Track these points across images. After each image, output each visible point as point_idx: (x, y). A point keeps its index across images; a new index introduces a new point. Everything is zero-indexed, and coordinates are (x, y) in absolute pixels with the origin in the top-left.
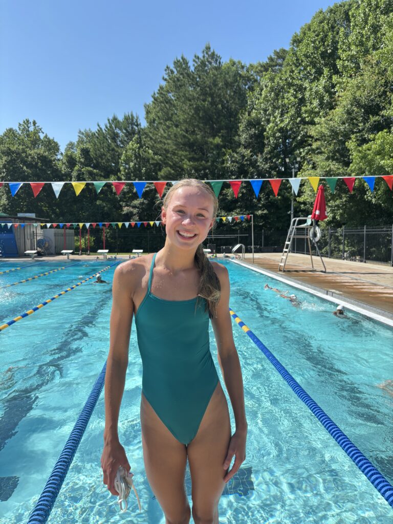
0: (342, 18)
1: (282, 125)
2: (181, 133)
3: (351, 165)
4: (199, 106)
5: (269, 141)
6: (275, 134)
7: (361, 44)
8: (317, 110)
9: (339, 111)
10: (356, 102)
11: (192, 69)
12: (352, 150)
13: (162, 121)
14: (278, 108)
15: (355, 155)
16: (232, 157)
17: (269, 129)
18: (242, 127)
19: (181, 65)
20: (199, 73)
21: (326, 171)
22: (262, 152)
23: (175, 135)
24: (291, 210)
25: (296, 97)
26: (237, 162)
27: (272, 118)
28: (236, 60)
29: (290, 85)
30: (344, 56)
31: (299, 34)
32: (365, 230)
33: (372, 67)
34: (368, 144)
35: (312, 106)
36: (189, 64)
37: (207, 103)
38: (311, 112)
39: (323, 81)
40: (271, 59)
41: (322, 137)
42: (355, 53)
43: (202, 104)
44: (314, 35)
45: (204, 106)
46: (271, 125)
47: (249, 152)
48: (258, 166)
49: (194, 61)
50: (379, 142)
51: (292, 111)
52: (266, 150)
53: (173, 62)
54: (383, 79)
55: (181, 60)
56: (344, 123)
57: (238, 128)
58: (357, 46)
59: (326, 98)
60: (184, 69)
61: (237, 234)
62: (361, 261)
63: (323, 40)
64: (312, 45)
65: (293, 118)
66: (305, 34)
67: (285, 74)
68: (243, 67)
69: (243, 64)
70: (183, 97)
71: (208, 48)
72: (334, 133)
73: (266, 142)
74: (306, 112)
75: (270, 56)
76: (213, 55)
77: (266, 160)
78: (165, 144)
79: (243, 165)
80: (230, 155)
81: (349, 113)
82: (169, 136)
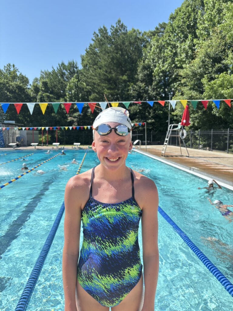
0: (200, 4)
1: (164, 69)
2: (103, 72)
3: (204, 93)
4: (114, 57)
5: (156, 78)
6: (159, 74)
7: (211, 20)
8: (184, 60)
9: (197, 60)
10: (207, 55)
11: (110, 34)
12: (205, 84)
13: (91, 65)
14: (161, 58)
15: (206, 87)
16: (133, 87)
17: (156, 71)
18: (139, 69)
19: (103, 31)
20: (114, 36)
21: (189, 97)
22: (151, 85)
23: (99, 74)
24: (168, 119)
25: (172, 52)
26: (136, 91)
27: (157, 65)
28: (136, 29)
29: (168, 44)
30: (200, 27)
31: (174, 14)
32: (212, 132)
33: (217, 34)
34: (214, 81)
35: (182, 57)
36: (108, 31)
37: (118, 55)
38: (181, 61)
39: (188, 42)
40: (157, 29)
41: (187, 76)
42: (207, 26)
43: (115, 55)
44: (183, 14)
45: (117, 57)
46: (157, 68)
47: (143, 84)
48: (149, 93)
49: (111, 29)
50: (221, 79)
51: (170, 60)
52: (154, 83)
53: (98, 30)
54: (223, 41)
55: (103, 29)
56: (200, 68)
57: (137, 70)
58: (208, 21)
59: (190, 53)
60: (105, 34)
61: (136, 134)
62: (210, 150)
63: (188, 17)
64: (182, 20)
65: (170, 64)
66: (177, 13)
67: (165, 38)
68: (140, 33)
69: (140, 32)
70: (104, 50)
71: (119, 21)
72: (195, 74)
73: (154, 79)
74: (178, 61)
75: (157, 27)
76: (122, 26)
77: (154, 90)
78: (93, 79)
79: (140, 93)
80: (132, 86)
81: (203, 62)
82: (96, 74)
